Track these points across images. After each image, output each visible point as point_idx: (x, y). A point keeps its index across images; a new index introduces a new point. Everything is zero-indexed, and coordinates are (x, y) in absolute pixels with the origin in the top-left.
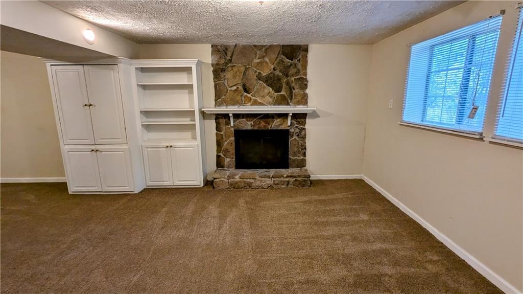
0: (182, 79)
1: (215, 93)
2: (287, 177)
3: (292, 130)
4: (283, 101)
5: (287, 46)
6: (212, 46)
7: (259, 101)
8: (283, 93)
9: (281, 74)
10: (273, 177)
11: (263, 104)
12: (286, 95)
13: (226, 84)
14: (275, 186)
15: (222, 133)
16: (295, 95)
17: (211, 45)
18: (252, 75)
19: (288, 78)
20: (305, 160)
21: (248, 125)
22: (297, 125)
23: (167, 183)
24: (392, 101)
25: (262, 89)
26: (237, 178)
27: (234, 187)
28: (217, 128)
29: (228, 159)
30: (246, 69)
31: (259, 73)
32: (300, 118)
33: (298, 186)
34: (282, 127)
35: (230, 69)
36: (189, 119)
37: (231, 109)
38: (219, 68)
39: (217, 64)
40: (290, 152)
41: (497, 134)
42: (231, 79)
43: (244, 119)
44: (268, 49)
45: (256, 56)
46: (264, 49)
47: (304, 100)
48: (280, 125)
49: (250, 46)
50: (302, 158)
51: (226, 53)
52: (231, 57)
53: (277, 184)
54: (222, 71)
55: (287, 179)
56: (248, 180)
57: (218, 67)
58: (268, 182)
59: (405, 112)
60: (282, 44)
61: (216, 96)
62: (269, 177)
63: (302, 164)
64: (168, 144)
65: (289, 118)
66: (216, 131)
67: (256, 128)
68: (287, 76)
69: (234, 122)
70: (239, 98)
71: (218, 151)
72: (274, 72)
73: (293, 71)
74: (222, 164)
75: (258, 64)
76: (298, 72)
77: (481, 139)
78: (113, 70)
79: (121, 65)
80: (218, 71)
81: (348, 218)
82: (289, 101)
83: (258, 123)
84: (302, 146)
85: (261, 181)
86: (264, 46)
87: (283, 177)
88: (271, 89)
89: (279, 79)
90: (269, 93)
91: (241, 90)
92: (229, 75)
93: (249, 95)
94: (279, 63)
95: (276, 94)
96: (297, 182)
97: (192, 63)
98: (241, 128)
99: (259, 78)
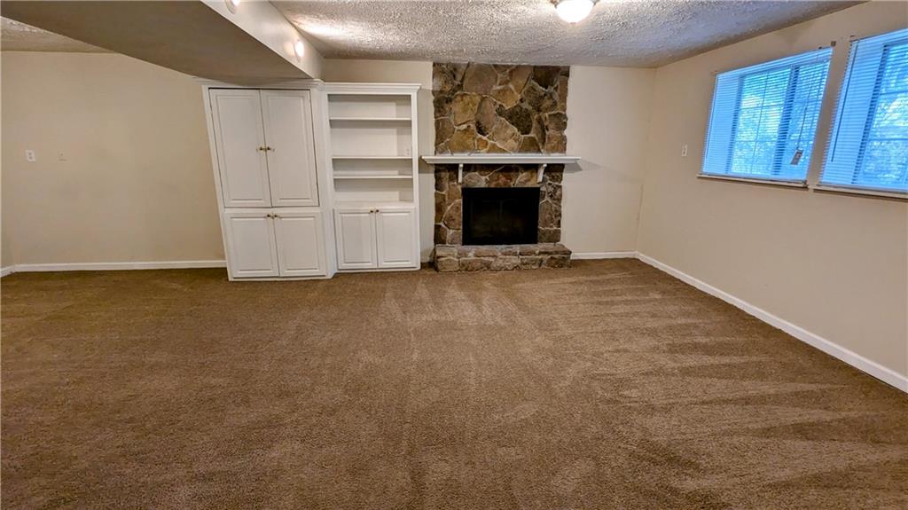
0: (390, 112)
1: (437, 135)
2: (540, 253)
3: (543, 189)
4: (532, 146)
5: (542, 67)
6: (434, 65)
7: (498, 145)
8: (532, 135)
9: (530, 108)
10: (520, 254)
11: (504, 151)
12: (537, 138)
13: (452, 121)
14: (524, 267)
15: (443, 193)
16: (549, 138)
17: (431, 64)
18: (491, 109)
19: (541, 114)
20: (559, 232)
21: (481, 181)
22: (549, 182)
23: (369, 265)
24: (686, 147)
25: (504, 129)
26: (471, 256)
27: (466, 268)
28: (436, 185)
29: (452, 231)
30: (483, 99)
31: (501, 106)
32: (555, 170)
33: (554, 267)
34: (529, 185)
35: (459, 98)
36: (396, 172)
37: (461, 158)
38: (444, 97)
39: (441, 92)
40: (540, 220)
41: (823, 181)
42: (460, 115)
43: (477, 173)
44: (514, 71)
45: (496, 81)
46: (508, 71)
47: (561, 146)
48: (526, 181)
49: (489, 65)
50: (555, 228)
51: (454, 76)
52: (462, 81)
53: (526, 264)
54: (447, 102)
55: (540, 257)
56: (486, 259)
57: (441, 95)
58: (514, 261)
59: (706, 161)
60: (533, 65)
61: (437, 138)
62: (515, 254)
63: (555, 238)
64: (372, 208)
65: (541, 171)
66: (435, 190)
67: (492, 186)
68: (539, 110)
69: (463, 176)
70: (470, 141)
71: (437, 219)
72: (522, 105)
73: (547, 103)
74: (443, 238)
75: (499, 92)
76: (555, 104)
77: (805, 188)
78: (303, 97)
79: (314, 91)
80: (442, 102)
81: (636, 298)
82: (541, 147)
83: (496, 178)
84: (556, 211)
85: (505, 259)
86: (508, 67)
87: (535, 253)
88: (516, 129)
89: (528, 115)
90: (513, 135)
91: (473, 130)
92: (457, 107)
93: (485, 138)
94: (528, 91)
95: (523, 136)
96: (553, 262)
97: (411, 90)
98: (471, 185)
99: (500, 112)
